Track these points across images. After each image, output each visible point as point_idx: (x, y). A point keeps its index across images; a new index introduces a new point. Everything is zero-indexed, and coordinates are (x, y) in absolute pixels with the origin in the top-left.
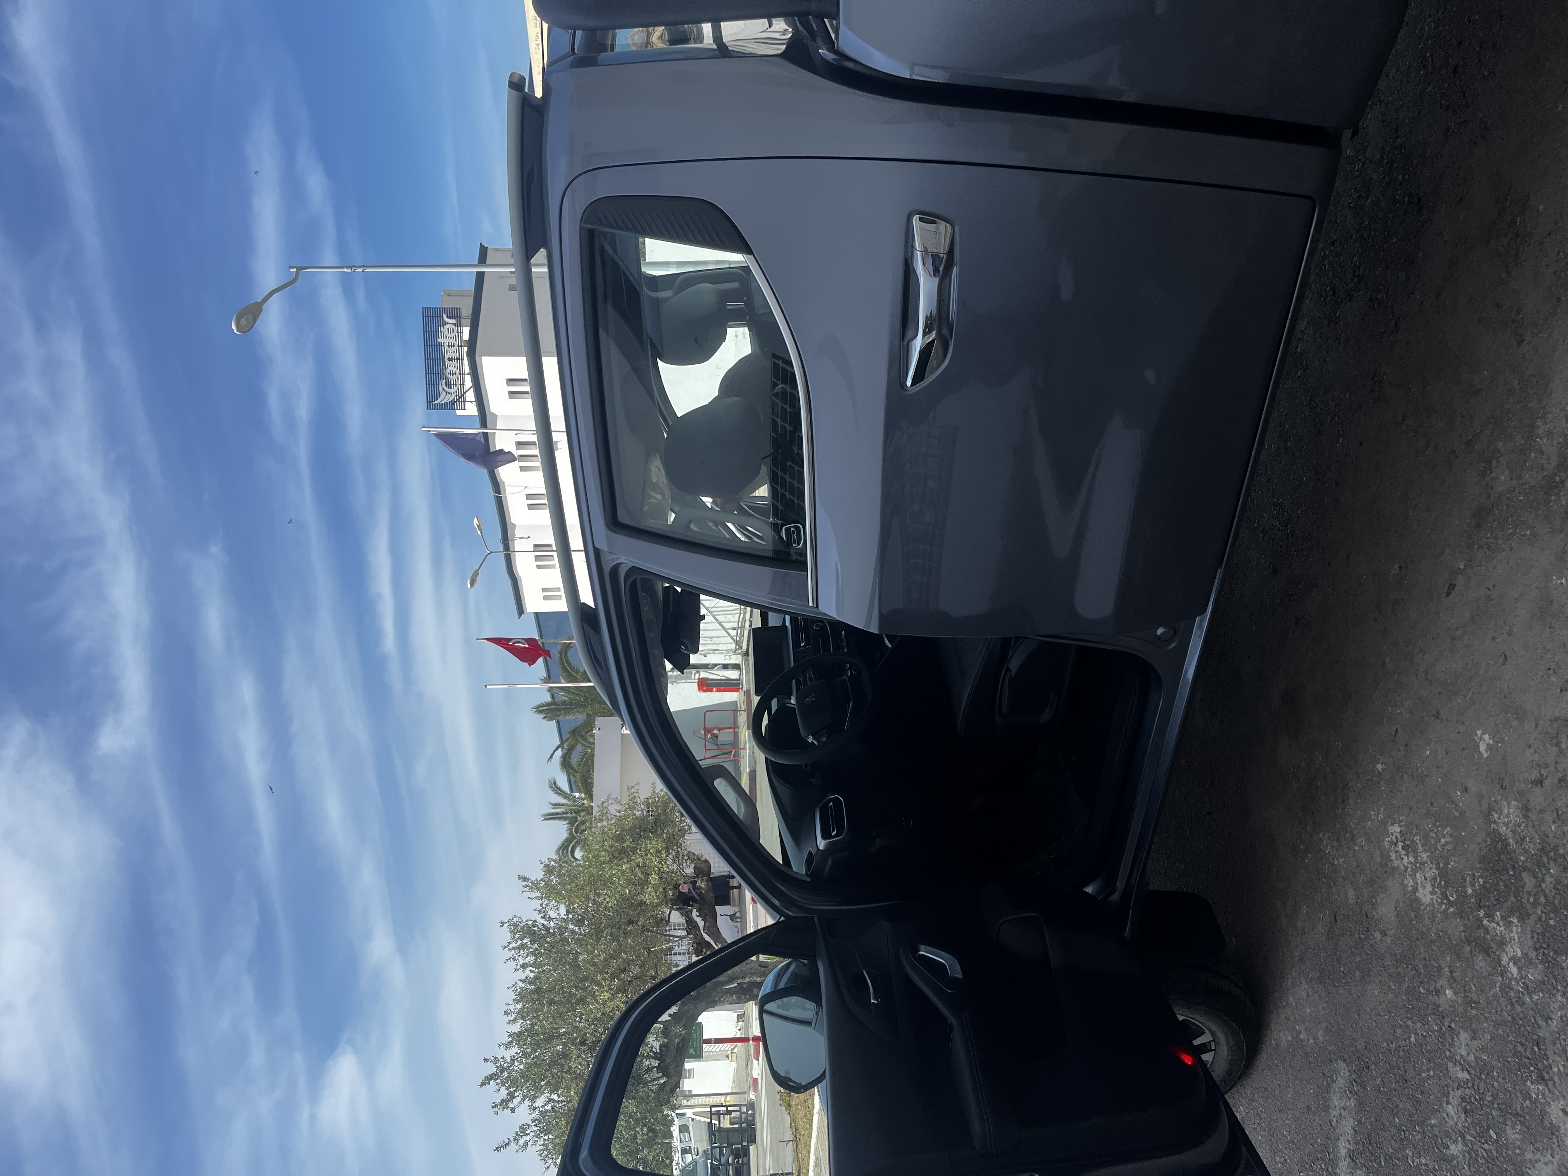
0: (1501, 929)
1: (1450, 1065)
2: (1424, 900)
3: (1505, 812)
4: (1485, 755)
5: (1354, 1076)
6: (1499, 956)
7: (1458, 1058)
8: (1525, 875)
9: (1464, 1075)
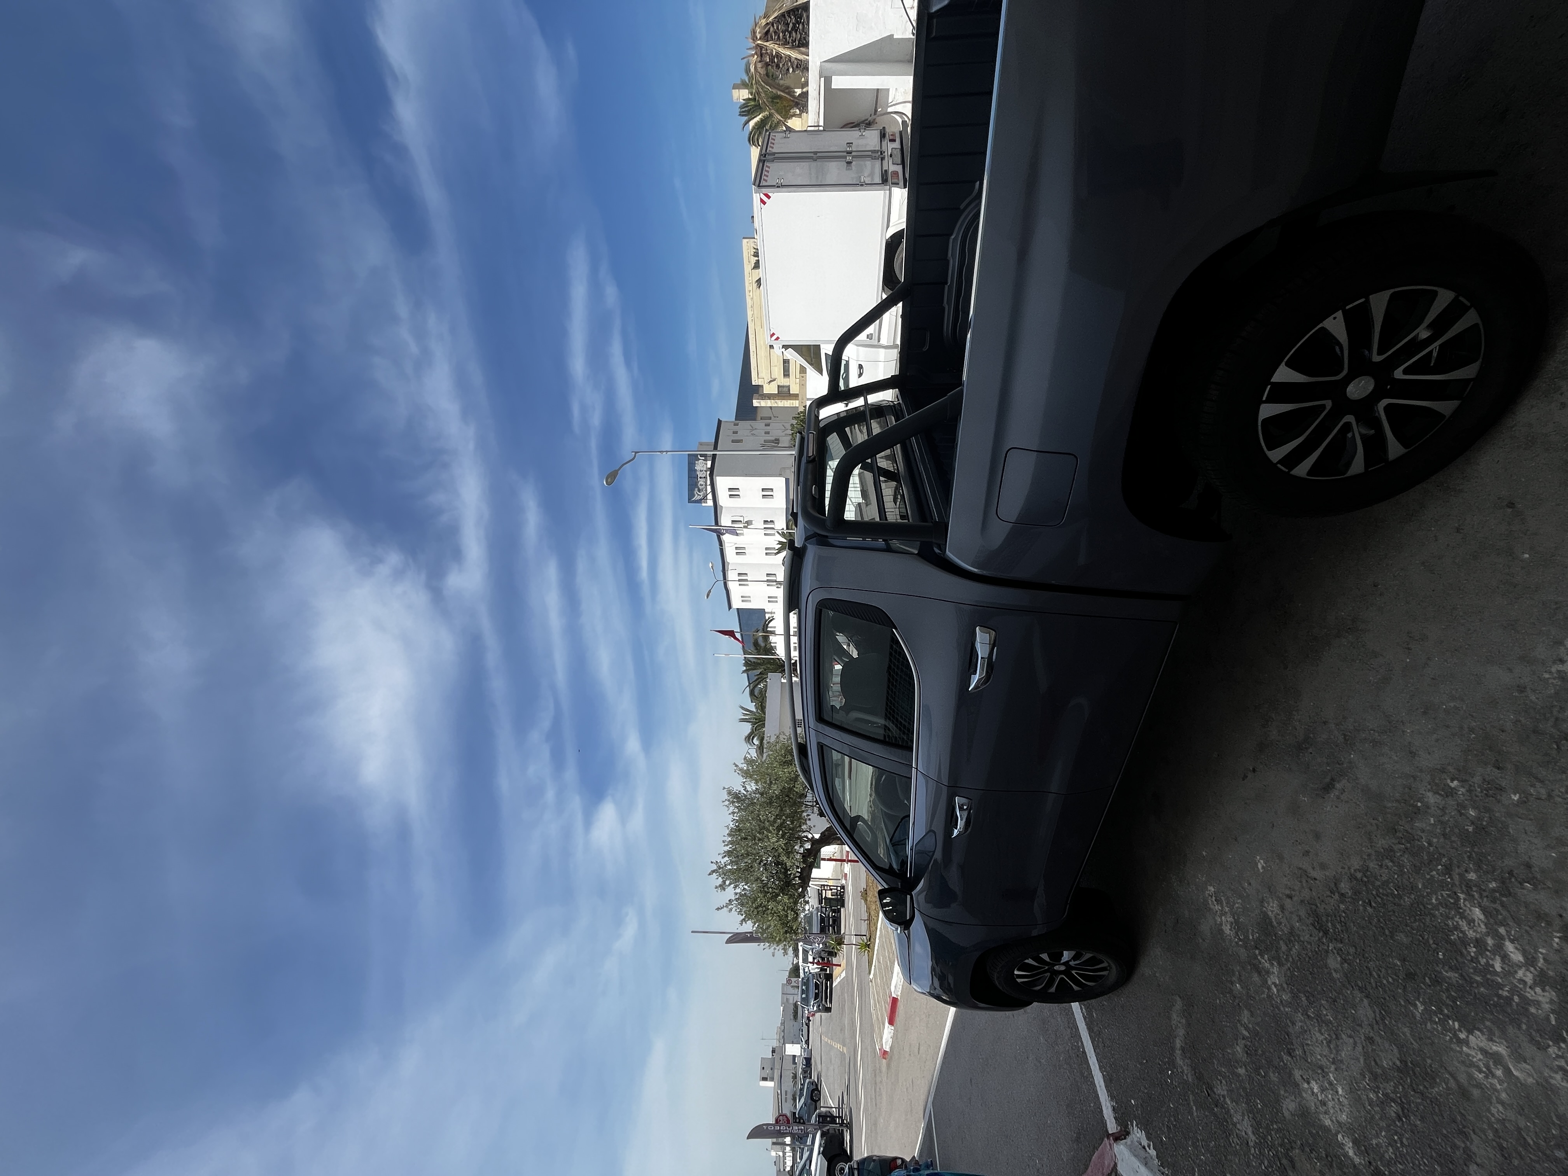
0: (1267, 965)
1: (1239, 1024)
2: (1226, 932)
3: (1271, 905)
4: (1261, 871)
5: (1185, 1008)
6: (1266, 979)
7: (1243, 1023)
8: (1281, 942)
9: (1247, 1034)
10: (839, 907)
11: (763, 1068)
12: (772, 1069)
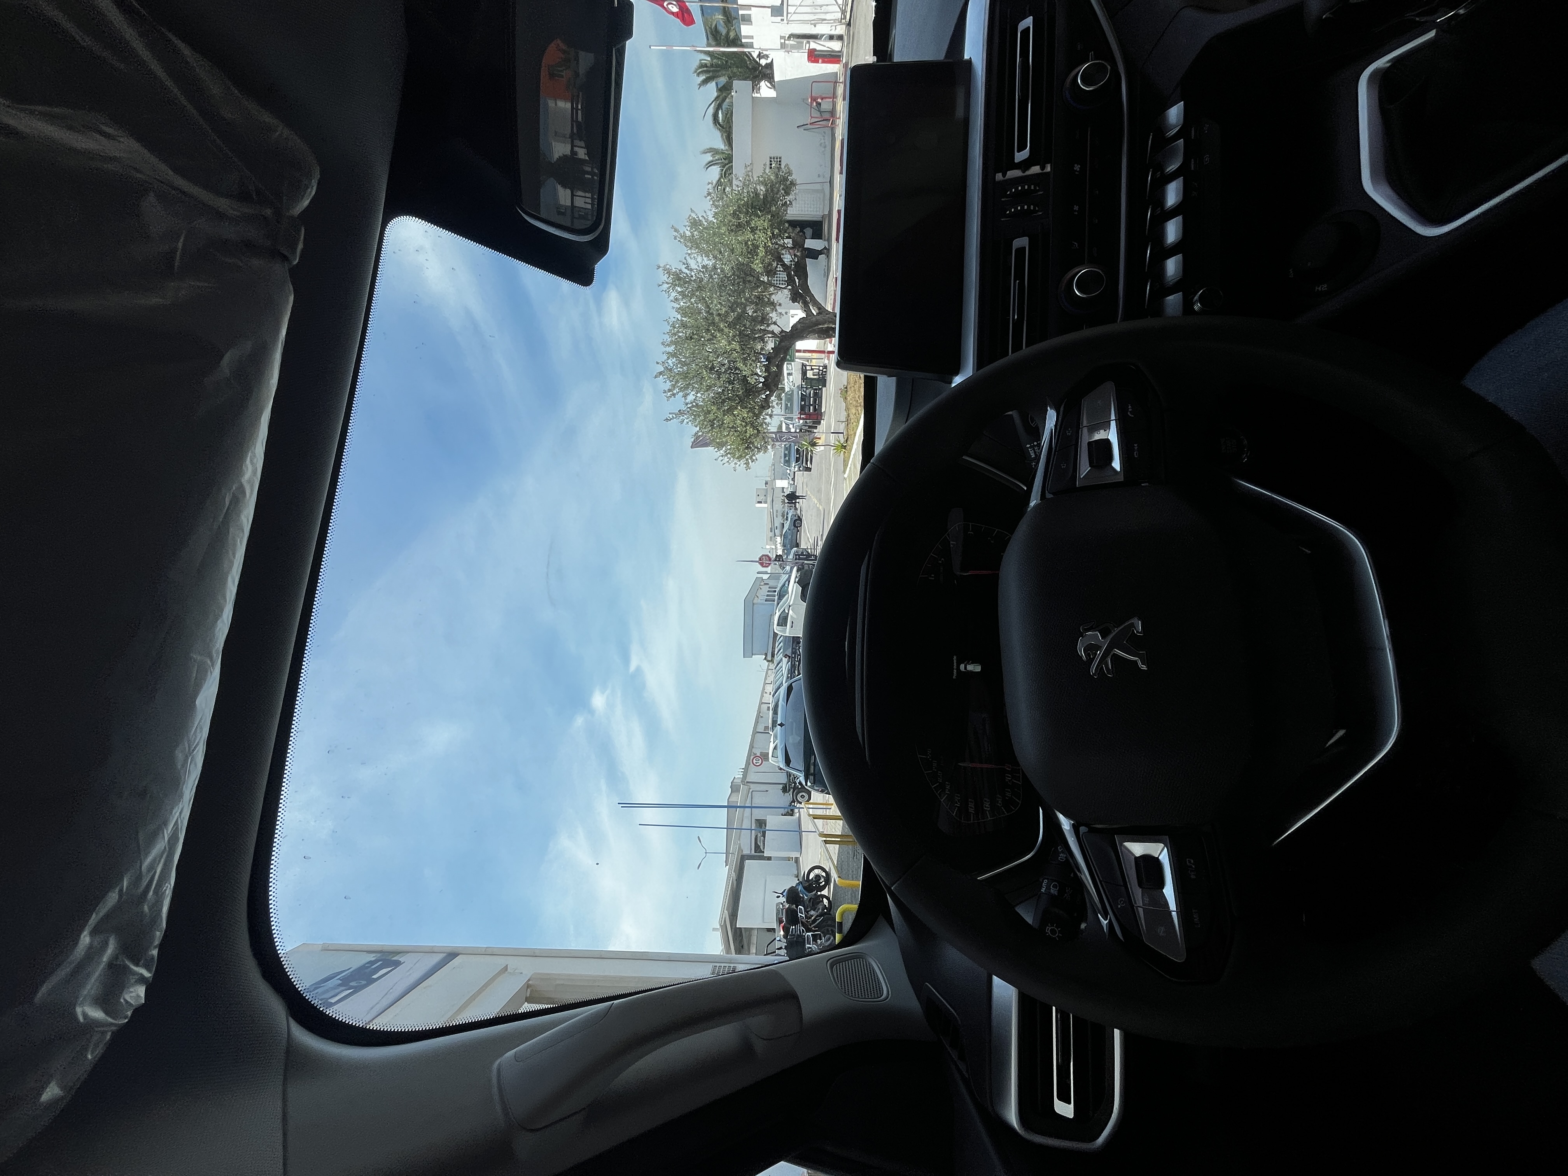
10: (820, 387)
11: (758, 495)
12: (765, 496)
